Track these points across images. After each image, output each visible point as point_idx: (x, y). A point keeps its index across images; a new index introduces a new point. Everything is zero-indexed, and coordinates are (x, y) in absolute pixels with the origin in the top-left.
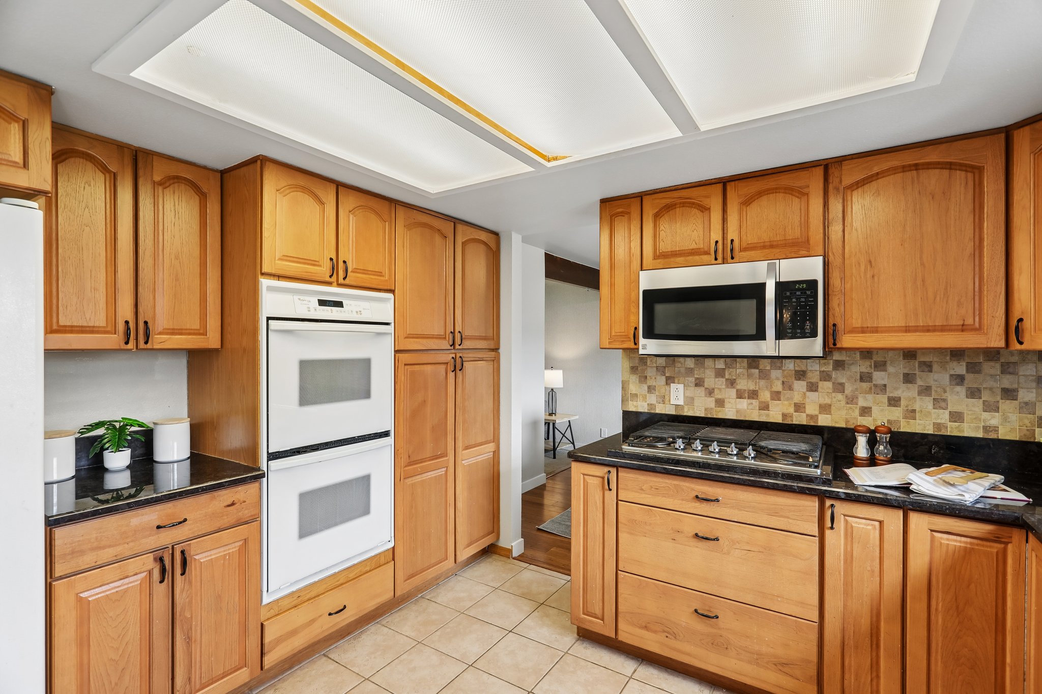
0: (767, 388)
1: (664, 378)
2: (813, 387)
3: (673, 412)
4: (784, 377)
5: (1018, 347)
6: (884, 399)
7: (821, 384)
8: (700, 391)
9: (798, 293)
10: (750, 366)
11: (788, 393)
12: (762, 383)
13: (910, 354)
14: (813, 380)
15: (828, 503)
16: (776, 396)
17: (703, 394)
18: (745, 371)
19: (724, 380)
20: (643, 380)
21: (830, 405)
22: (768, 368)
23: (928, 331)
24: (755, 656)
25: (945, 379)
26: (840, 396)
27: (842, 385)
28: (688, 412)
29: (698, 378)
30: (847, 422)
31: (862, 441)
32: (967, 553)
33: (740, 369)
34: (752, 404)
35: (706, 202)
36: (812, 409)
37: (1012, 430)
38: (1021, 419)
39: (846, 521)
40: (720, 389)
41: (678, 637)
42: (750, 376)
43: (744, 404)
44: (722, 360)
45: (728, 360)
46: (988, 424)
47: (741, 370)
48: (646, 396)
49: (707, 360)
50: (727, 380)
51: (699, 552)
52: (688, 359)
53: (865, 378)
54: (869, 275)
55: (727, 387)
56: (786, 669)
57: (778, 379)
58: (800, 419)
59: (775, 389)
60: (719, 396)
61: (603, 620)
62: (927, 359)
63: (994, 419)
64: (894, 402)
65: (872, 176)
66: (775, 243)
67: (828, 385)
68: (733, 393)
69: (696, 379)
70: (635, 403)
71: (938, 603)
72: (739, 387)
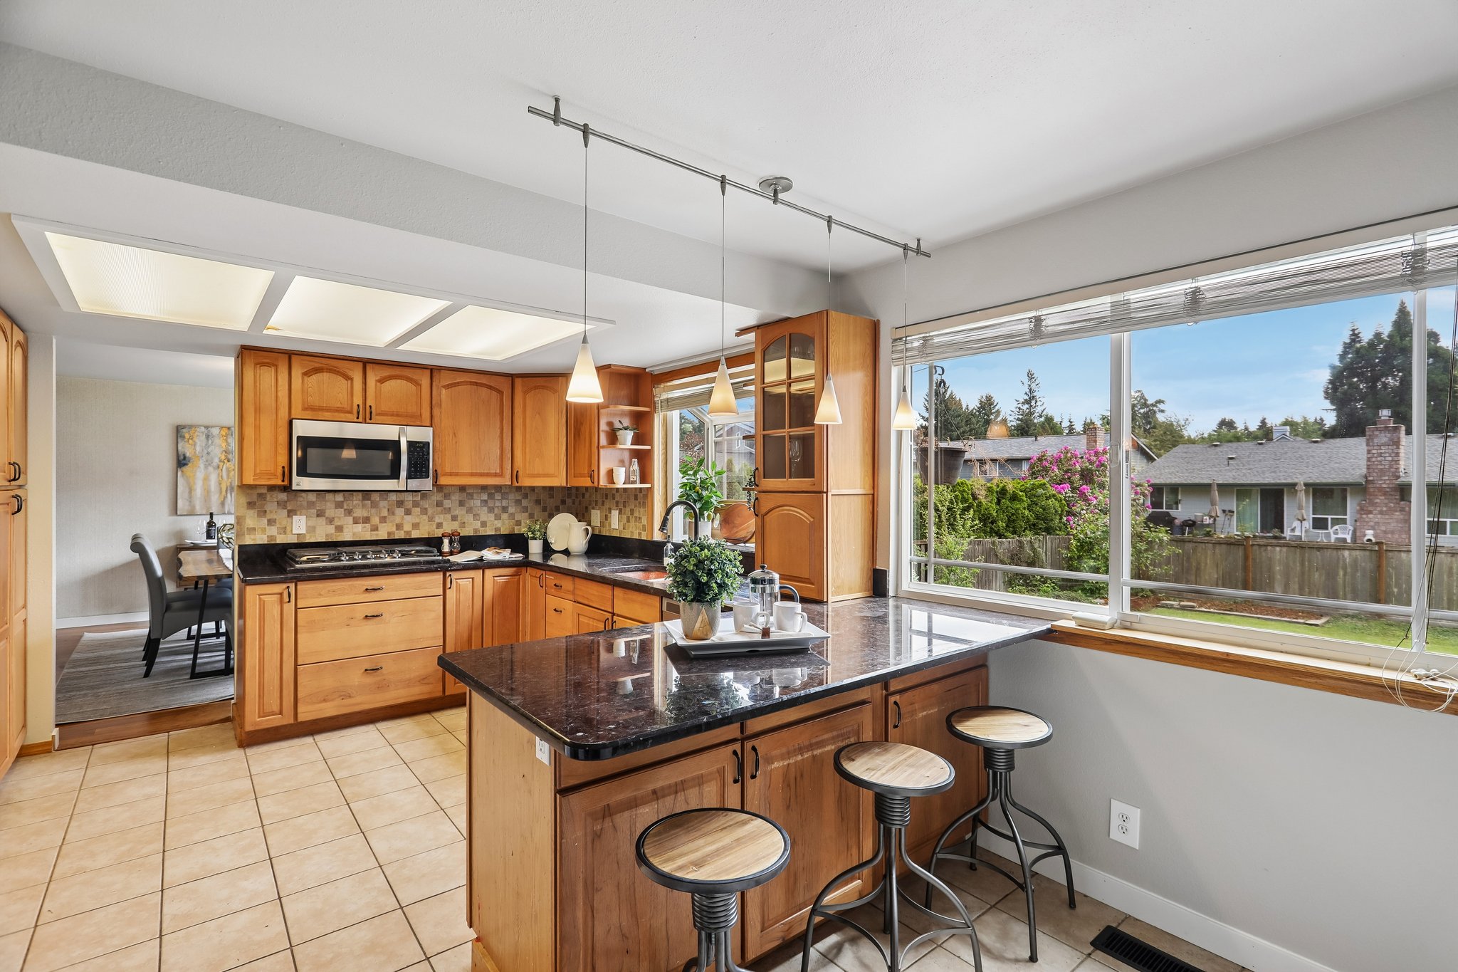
0: (377, 514)
1: (285, 511)
2: (408, 512)
3: (295, 541)
4: (389, 506)
5: (517, 485)
6: (449, 517)
7: (413, 509)
8: (322, 521)
9: (418, 449)
10: (364, 499)
11: (392, 518)
12: (373, 510)
13: (462, 488)
14: (408, 507)
15: (448, 574)
16: (383, 520)
17: (324, 523)
18: (360, 503)
19: (343, 510)
20: (262, 514)
21: (419, 523)
22: (378, 499)
23: (481, 476)
24: (407, 682)
25: (478, 503)
26: (425, 517)
27: (426, 509)
28: (310, 539)
29: (319, 510)
30: (429, 533)
31: (446, 541)
32: (507, 583)
33: (357, 500)
34: (365, 527)
35: (350, 374)
36: (407, 527)
37: (506, 529)
38: (509, 522)
39: (457, 582)
40: (339, 518)
41: (352, 695)
42: (363, 506)
43: (359, 528)
44: (341, 494)
45: (346, 494)
46: (497, 526)
47: (357, 502)
48: (265, 529)
49: (327, 494)
50: (345, 510)
51: (370, 628)
52: (310, 494)
53: (439, 504)
54: (454, 442)
55: (345, 515)
56: (426, 681)
57: (385, 507)
58: (400, 535)
59: (382, 515)
60: (338, 523)
61: (281, 713)
62: (471, 491)
63: (498, 524)
64: (454, 518)
65: (455, 383)
66: (400, 413)
67: (418, 509)
68: (350, 519)
69: (318, 510)
70: (252, 537)
71: (497, 613)
72: (355, 515)
